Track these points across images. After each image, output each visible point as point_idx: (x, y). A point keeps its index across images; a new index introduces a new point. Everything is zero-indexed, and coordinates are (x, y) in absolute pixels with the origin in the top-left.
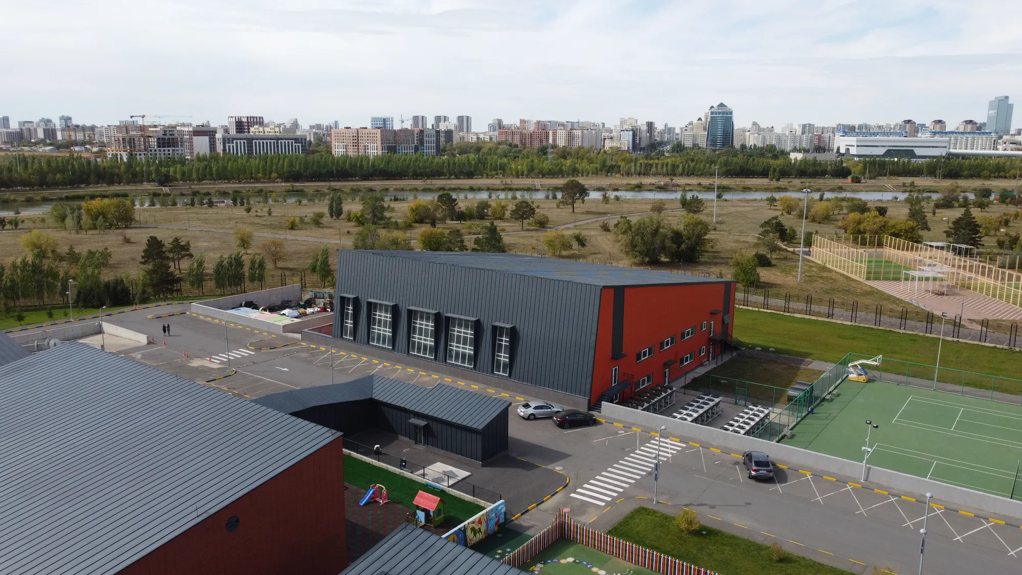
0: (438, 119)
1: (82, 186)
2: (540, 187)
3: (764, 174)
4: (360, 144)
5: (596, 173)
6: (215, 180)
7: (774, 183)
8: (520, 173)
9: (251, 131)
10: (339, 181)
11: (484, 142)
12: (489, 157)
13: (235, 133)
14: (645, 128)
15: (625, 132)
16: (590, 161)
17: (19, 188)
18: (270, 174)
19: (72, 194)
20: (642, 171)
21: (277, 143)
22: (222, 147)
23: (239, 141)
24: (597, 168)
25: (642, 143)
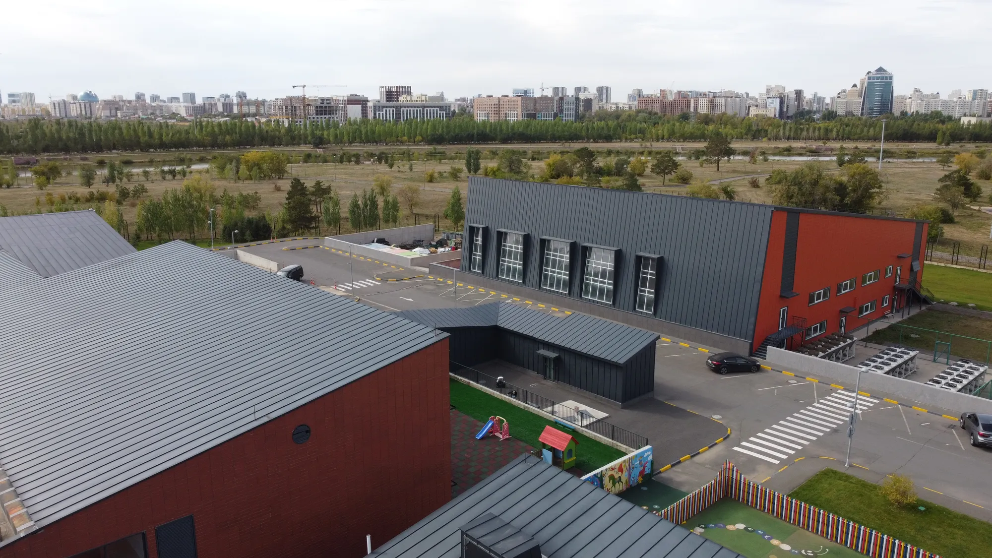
0: (578, 90)
1: (247, 147)
2: (681, 150)
3: (931, 138)
4: (501, 112)
5: (740, 137)
6: (364, 143)
7: (944, 148)
9: (399, 100)
10: (480, 144)
11: (623, 111)
12: (627, 123)
13: (385, 101)
14: (793, 96)
15: (772, 99)
16: (734, 126)
17: (195, 148)
18: (415, 137)
20: (792, 134)
21: (424, 110)
22: (373, 115)
23: (388, 109)
24: (741, 133)
25: (789, 111)
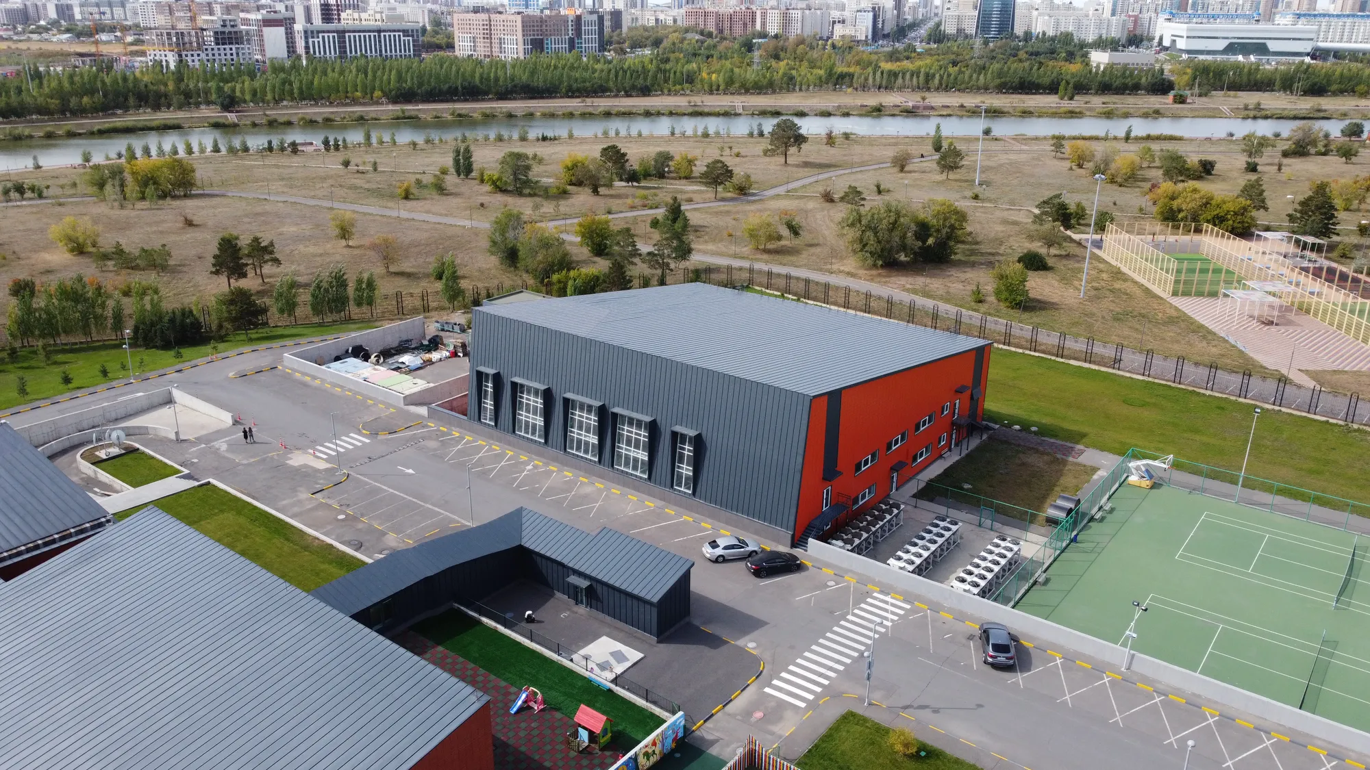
1: (119, 113)
2: (741, 111)
3: (1052, 89)
4: (493, 38)
5: (821, 84)
6: (297, 101)
7: (1066, 104)
8: (714, 88)
9: (342, 17)
10: (466, 100)
11: (665, 27)
12: (672, 58)
13: (320, 22)
15: (863, 13)
16: (813, 64)
17: (34, 116)
18: (372, 93)
19: (107, 126)
20: (884, 83)
21: (379, 36)
22: (303, 44)
23: (326, 35)
24: (821, 77)
25: (885, 28)
